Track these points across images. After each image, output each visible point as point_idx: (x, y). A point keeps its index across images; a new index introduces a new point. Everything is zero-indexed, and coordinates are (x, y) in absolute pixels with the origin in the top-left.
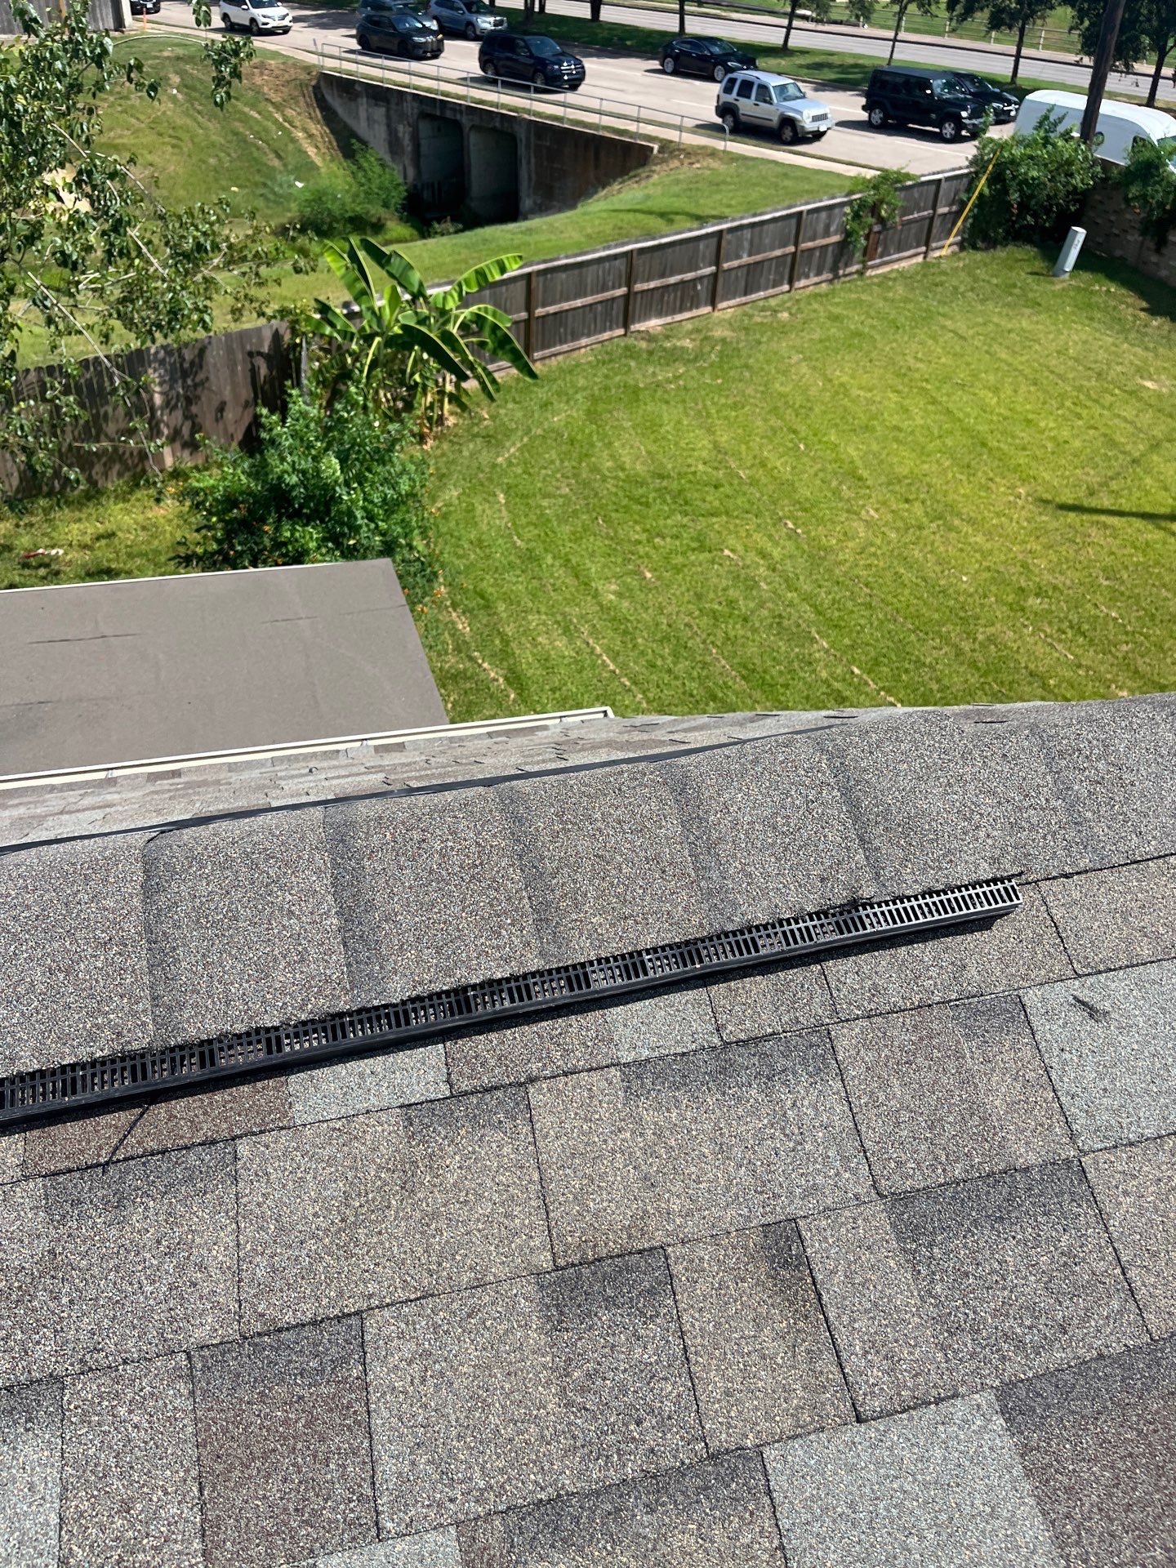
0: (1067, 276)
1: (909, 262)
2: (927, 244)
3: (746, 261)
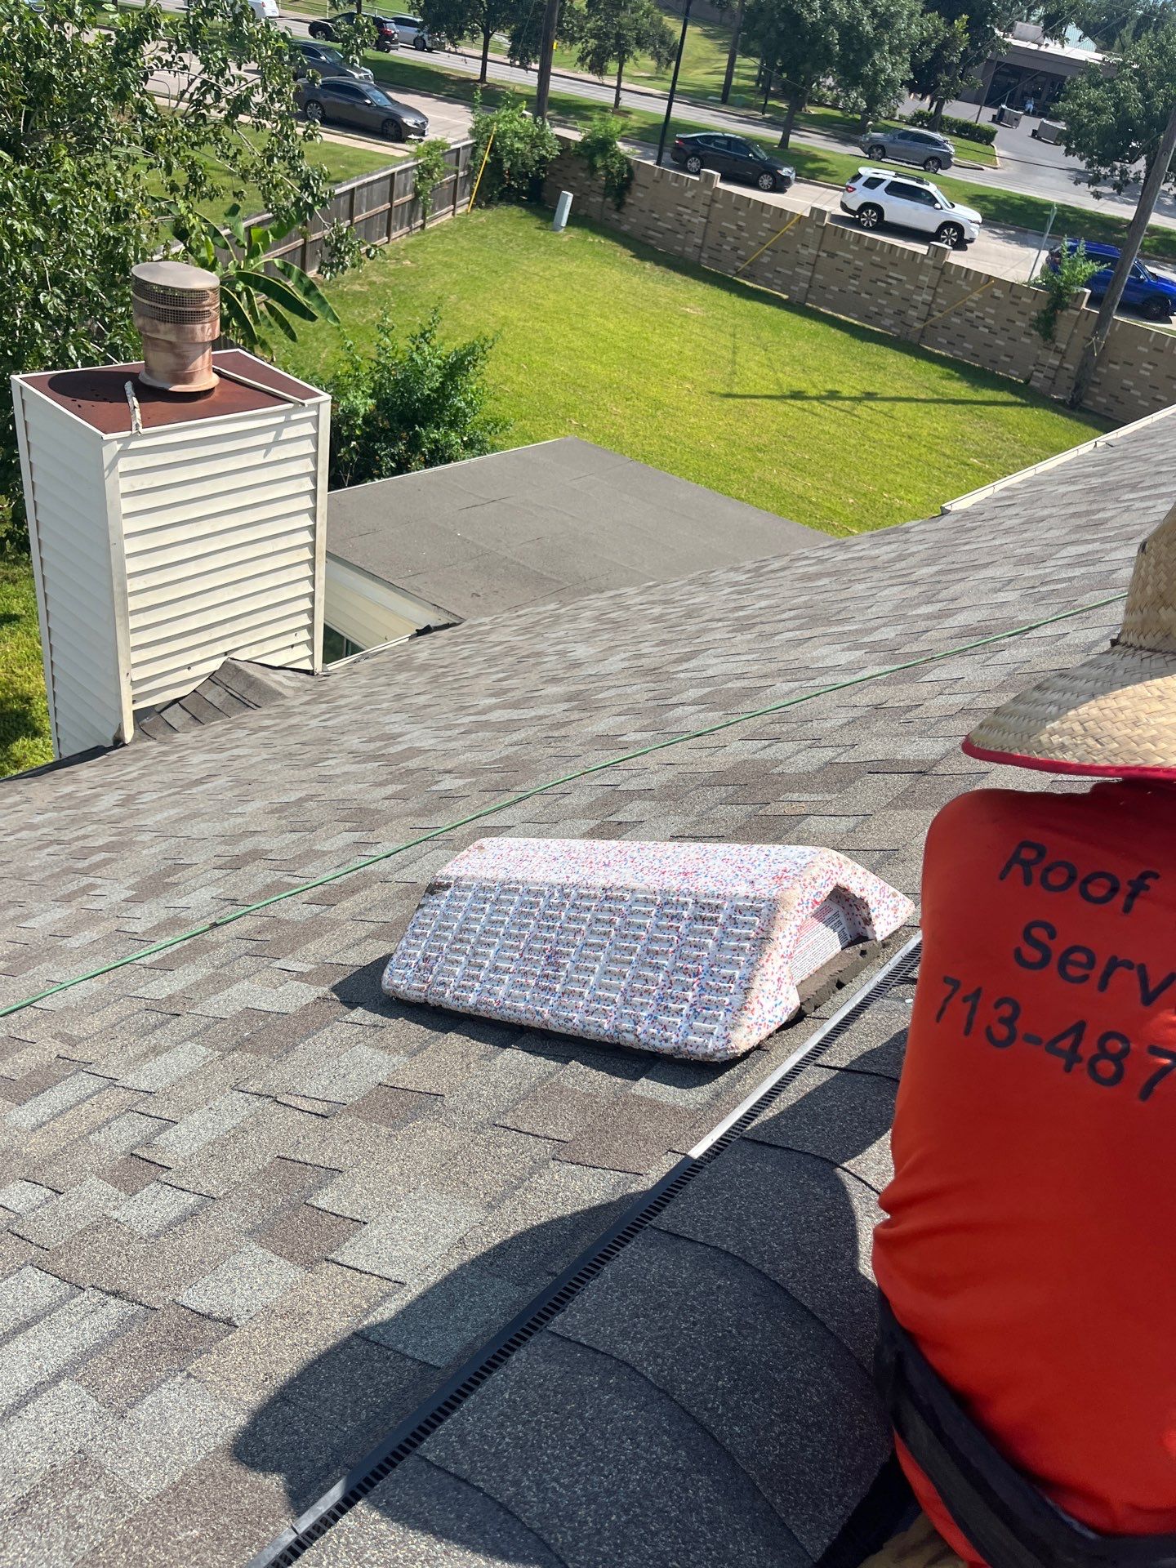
0: (562, 231)
1: (444, 218)
2: (454, 204)
3: (365, 214)
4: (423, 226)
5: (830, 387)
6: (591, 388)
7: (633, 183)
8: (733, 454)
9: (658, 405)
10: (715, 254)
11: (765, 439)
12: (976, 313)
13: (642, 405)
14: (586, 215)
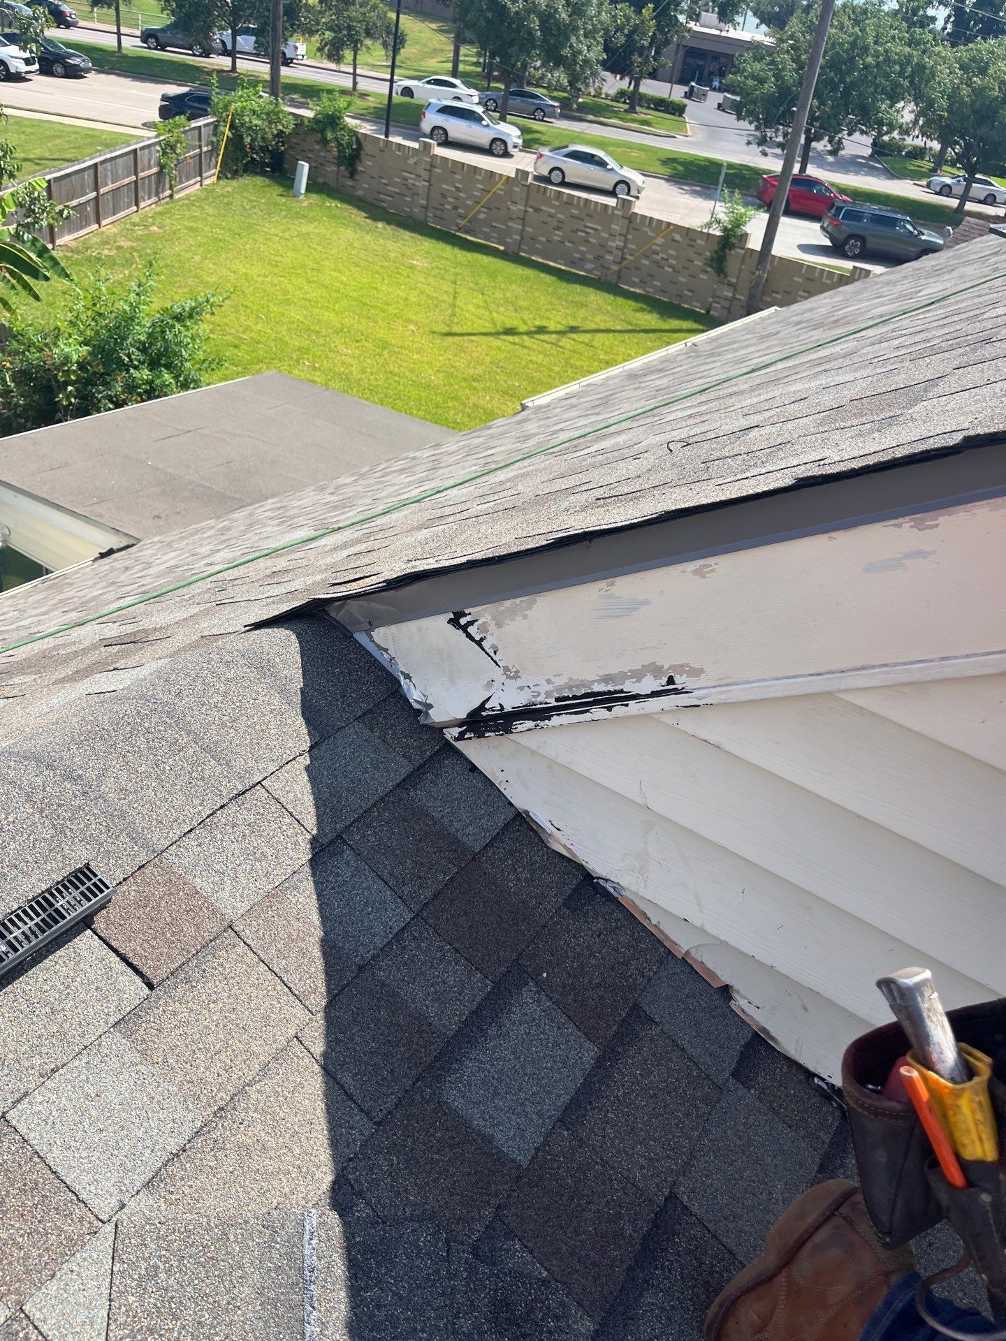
1: (192, 188)
2: (201, 175)
3: (111, 186)
4: (171, 196)
5: (538, 323)
6: (324, 333)
7: (362, 152)
8: (451, 385)
9: (384, 345)
10: (439, 213)
11: (480, 370)
12: (661, 255)
13: (369, 345)
14: (324, 183)
